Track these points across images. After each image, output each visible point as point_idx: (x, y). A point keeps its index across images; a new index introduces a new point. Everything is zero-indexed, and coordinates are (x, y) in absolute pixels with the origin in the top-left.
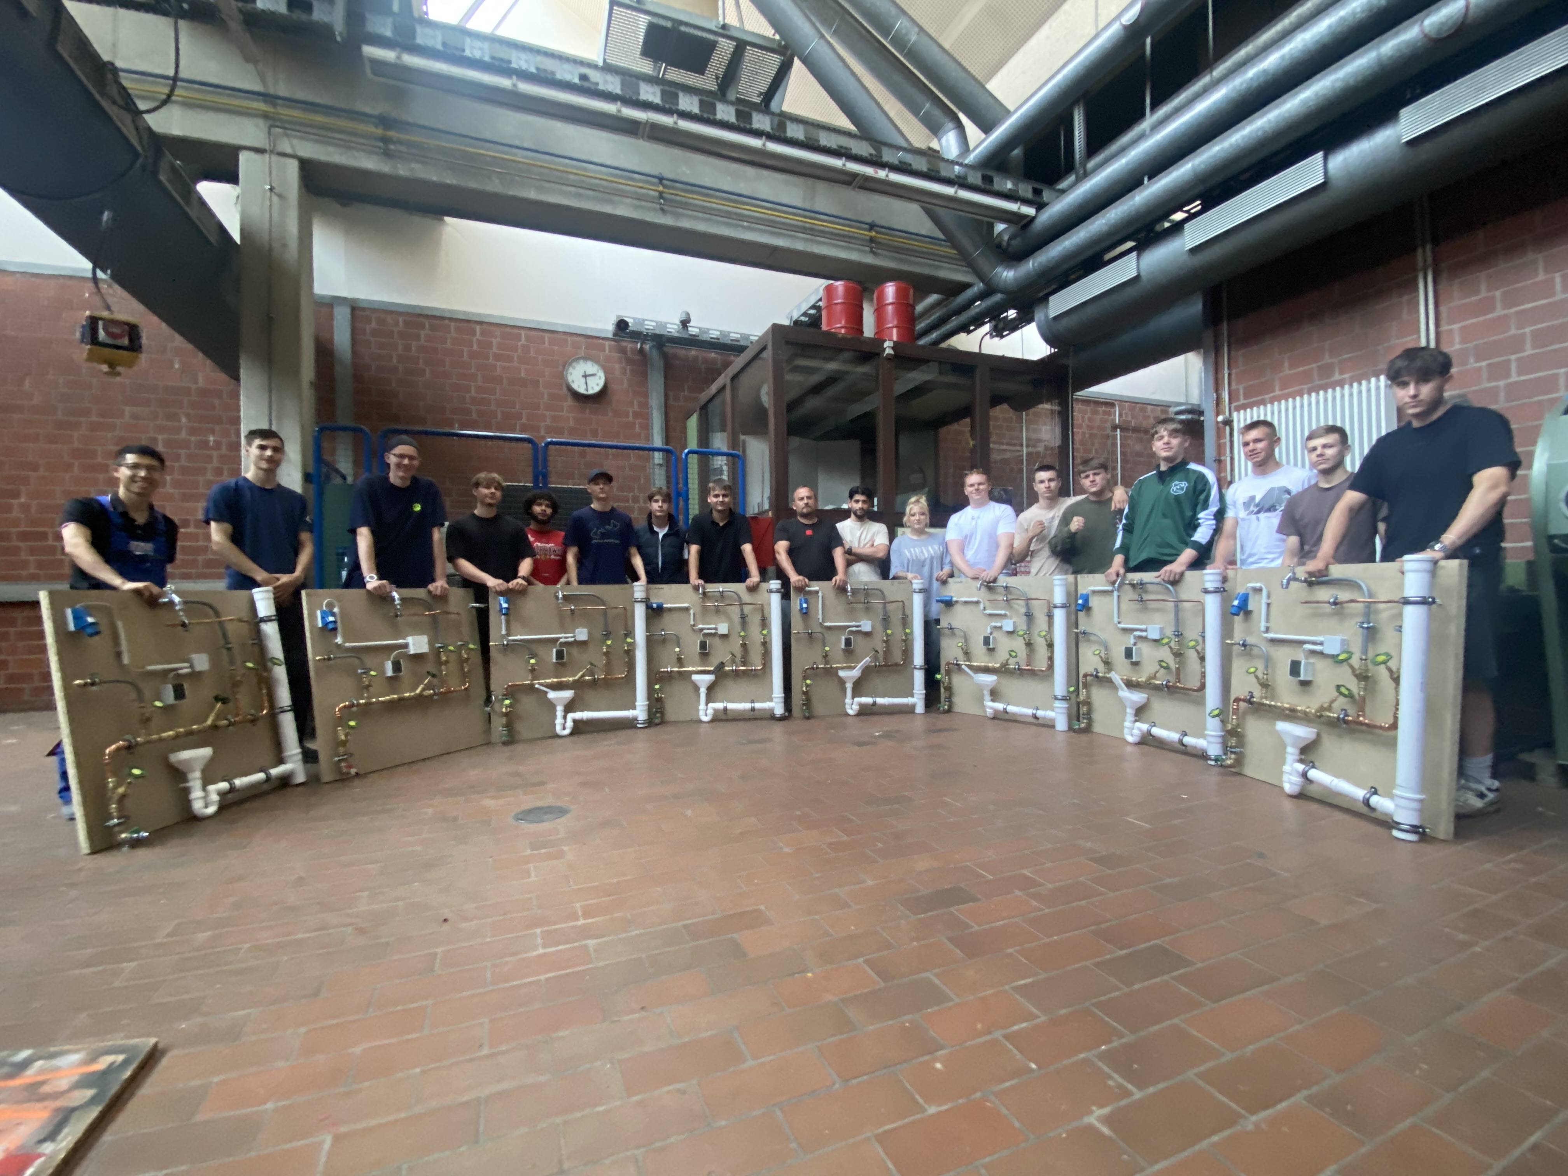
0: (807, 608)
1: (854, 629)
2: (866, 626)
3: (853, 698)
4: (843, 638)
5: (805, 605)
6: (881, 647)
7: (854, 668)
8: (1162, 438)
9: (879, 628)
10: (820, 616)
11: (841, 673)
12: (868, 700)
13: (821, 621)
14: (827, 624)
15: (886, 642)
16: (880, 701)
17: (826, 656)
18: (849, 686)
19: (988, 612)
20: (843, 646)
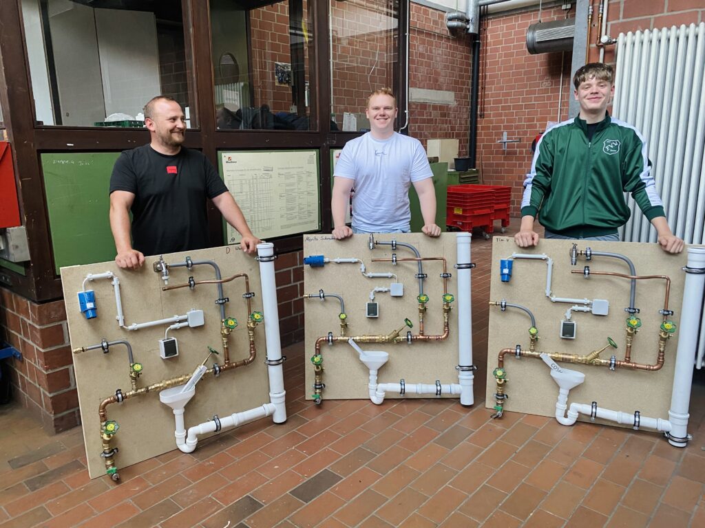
0: (94, 309)
1: (177, 326)
2: (195, 317)
3: (187, 428)
4: (162, 342)
5: (90, 305)
6: (219, 345)
7: (184, 382)
8: (590, 86)
9: (216, 316)
10: (120, 317)
11: (165, 398)
12: (208, 427)
13: (121, 324)
14: (134, 326)
15: (228, 336)
16: (227, 421)
17: (137, 377)
18: (179, 413)
19: (371, 274)
20: (163, 355)
